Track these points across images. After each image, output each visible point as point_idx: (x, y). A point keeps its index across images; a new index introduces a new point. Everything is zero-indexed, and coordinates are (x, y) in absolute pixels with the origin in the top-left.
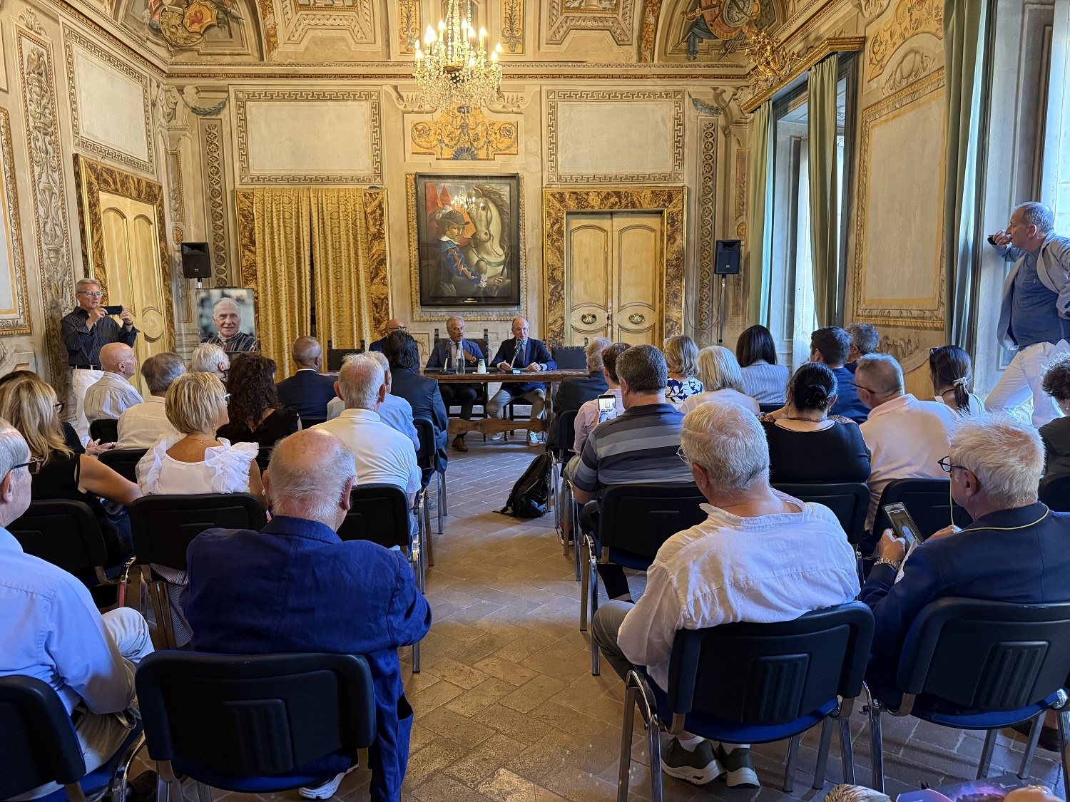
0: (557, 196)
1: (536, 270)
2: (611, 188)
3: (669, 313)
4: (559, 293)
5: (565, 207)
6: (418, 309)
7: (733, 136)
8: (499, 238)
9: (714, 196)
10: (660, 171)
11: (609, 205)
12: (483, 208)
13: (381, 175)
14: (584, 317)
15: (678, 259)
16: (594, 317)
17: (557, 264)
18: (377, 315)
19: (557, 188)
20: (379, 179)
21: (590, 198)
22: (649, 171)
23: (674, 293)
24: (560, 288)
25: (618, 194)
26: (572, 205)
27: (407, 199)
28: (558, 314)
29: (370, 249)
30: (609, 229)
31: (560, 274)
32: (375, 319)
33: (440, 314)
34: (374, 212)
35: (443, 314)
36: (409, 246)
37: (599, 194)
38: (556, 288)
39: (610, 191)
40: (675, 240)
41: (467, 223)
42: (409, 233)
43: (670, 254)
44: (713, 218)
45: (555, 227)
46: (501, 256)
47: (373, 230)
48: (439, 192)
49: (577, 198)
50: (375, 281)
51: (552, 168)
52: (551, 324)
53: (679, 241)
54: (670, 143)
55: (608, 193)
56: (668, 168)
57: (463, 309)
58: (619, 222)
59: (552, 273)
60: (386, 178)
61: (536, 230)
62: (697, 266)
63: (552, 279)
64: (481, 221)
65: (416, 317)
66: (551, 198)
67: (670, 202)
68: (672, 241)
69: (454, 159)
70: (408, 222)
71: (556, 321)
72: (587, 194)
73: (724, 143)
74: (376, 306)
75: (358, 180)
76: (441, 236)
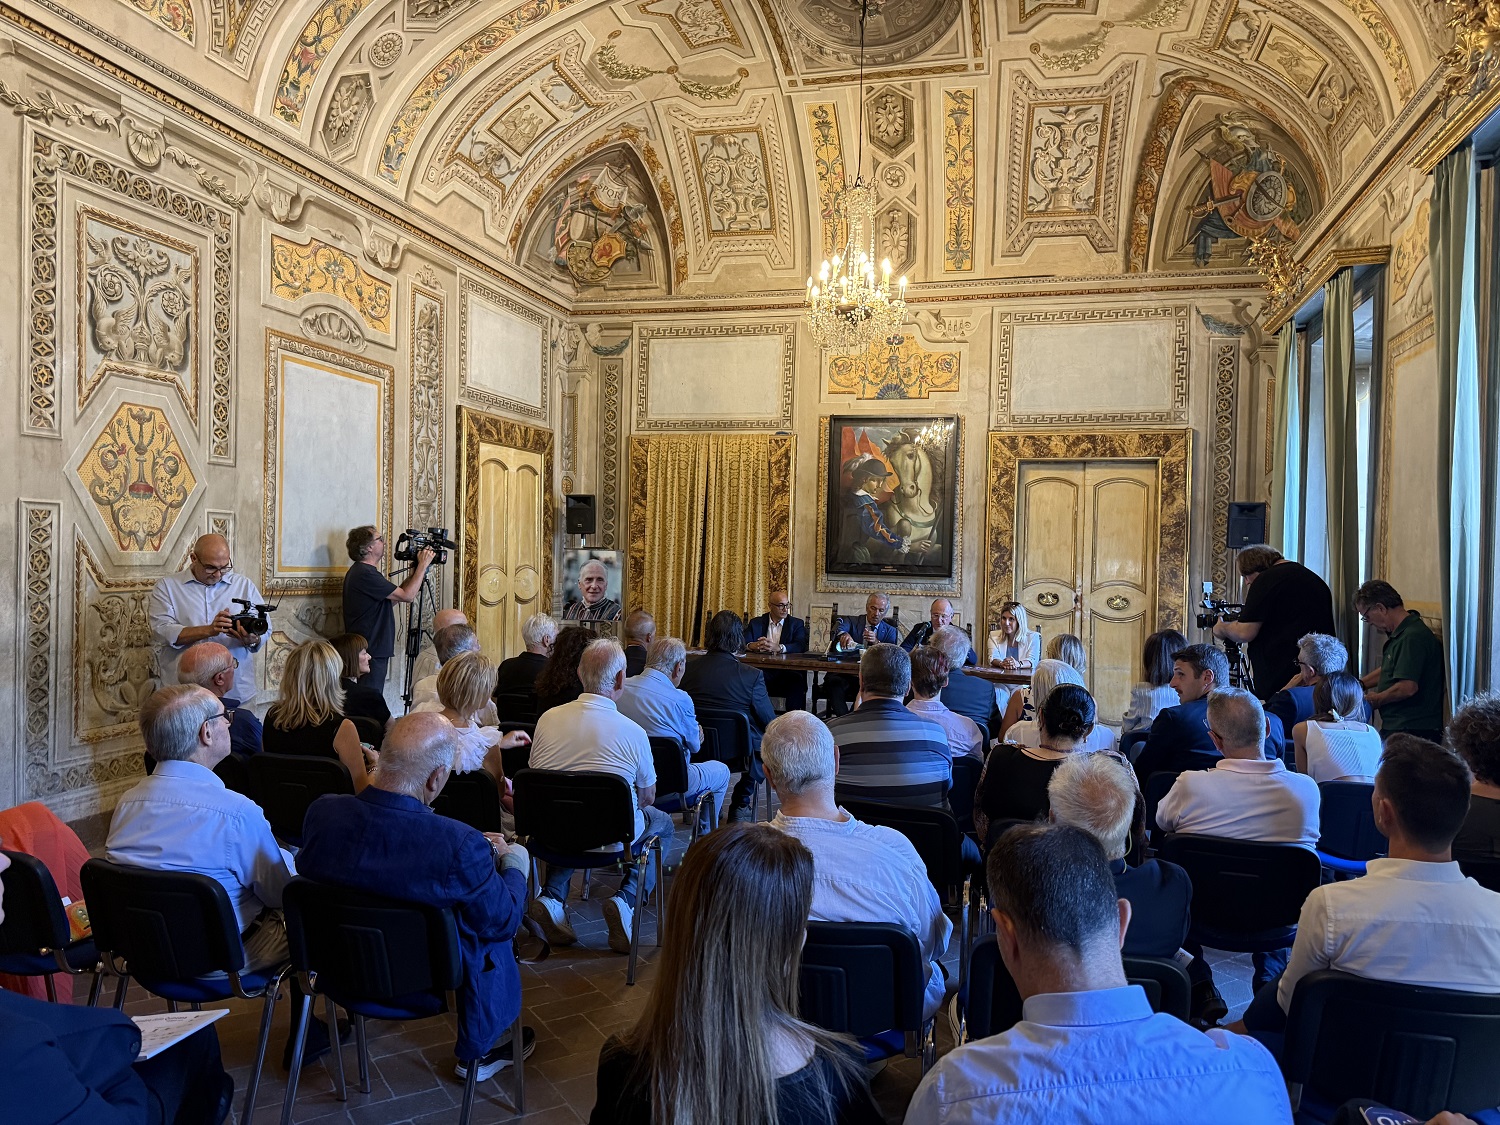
0: (1007, 441)
1: (977, 533)
2: (1082, 430)
3: (1164, 598)
4: (1005, 563)
5: (1018, 454)
6: (823, 577)
7: (1261, 362)
9: (1234, 442)
10: (1152, 409)
11: (1079, 452)
12: (911, 456)
13: (790, 419)
14: (1041, 597)
15: (1178, 524)
16: (1055, 597)
17: (1004, 526)
18: (774, 583)
19: (1008, 431)
20: (788, 423)
21: (1053, 444)
22: (1138, 409)
23: (1172, 571)
24: (1006, 558)
25: (1092, 439)
26: (1028, 452)
27: (819, 446)
28: (1003, 591)
29: (771, 504)
30: (1079, 482)
31: (1008, 540)
33: (849, 584)
34: (779, 461)
35: (853, 584)
36: (818, 501)
37: (1065, 438)
38: (1002, 557)
39: (1080, 435)
40: (1174, 499)
41: (891, 474)
42: (818, 486)
43: (1166, 518)
44: (1233, 471)
45: (1003, 480)
46: (930, 515)
47: (776, 482)
48: (857, 438)
49: (1034, 444)
50: (775, 541)
51: (1003, 406)
52: (993, 604)
53: (1180, 501)
54: (1169, 373)
55: (1078, 438)
56: (1166, 404)
57: (879, 579)
58: (1093, 475)
59: (997, 538)
60: (796, 423)
61: (978, 483)
62: (1208, 536)
63: (997, 546)
64: (907, 471)
65: (820, 587)
66: (997, 442)
67: (1167, 450)
68: (1169, 501)
69: (878, 398)
70: (819, 472)
71: (999, 600)
72: (1049, 438)
73: (1248, 372)
74: (773, 571)
75: (765, 425)
76: (856, 490)
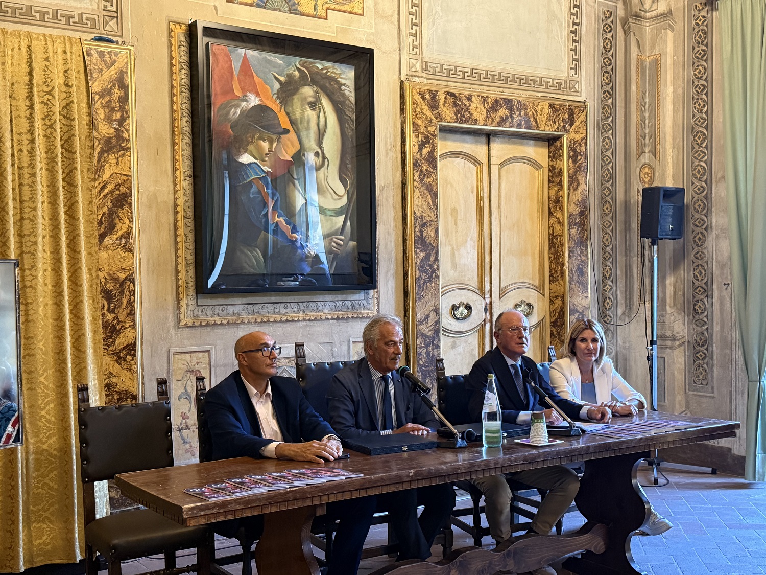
0: (428, 96)
1: (393, 225)
2: (497, 92)
3: (574, 300)
4: (431, 266)
5: (438, 116)
6: (189, 301)
7: (632, 34)
8: (337, 162)
9: (614, 121)
10: (553, 74)
11: (497, 120)
12: (313, 105)
13: (117, 16)
14: (454, 308)
15: (582, 213)
16: (468, 307)
17: (429, 215)
18: (110, 317)
19: (423, 81)
20: (113, 23)
21: (473, 106)
22: (541, 72)
23: (579, 268)
24: (432, 259)
25: (508, 102)
26: (448, 112)
27: (171, 73)
28: (431, 304)
29: (100, 170)
30: (484, 159)
31: (433, 234)
32: (105, 326)
33: (231, 309)
34: (109, 92)
35: (238, 309)
36: (174, 170)
37: (485, 100)
38: (427, 257)
39: (498, 97)
40: (578, 184)
41: (286, 131)
42: (173, 143)
43: (573, 205)
44: (614, 153)
45: (425, 151)
46: (341, 197)
47: (105, 130)
48: (236, 66)
49: (455, 104)
50: (108, 241)
51: (414, 47)
52: (421, 323)
53: (582, 186)
54: (565, 32)
55: (496, 101)
56: (562, 71)
57: (273, 299)
58: (499, 149)
59: (421, 232)
60: (127, 24)
61: (391, 154)
62: (598, 227)
63: (422, 242)
64: (308, 128)
65: (186, 317)
66: (417, 97)
67: (571, 125)
68: (575, 185)
69: (259, 6)
70: (173, 119)
71: (427, 317)
72: (469, 98)
73: (623, 43)
74: (108, 295)
75: (69, 20)
